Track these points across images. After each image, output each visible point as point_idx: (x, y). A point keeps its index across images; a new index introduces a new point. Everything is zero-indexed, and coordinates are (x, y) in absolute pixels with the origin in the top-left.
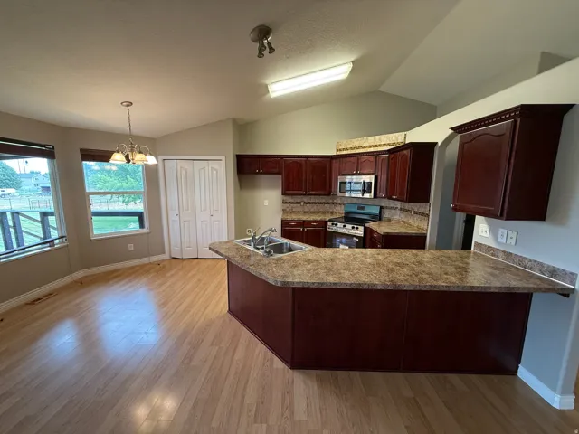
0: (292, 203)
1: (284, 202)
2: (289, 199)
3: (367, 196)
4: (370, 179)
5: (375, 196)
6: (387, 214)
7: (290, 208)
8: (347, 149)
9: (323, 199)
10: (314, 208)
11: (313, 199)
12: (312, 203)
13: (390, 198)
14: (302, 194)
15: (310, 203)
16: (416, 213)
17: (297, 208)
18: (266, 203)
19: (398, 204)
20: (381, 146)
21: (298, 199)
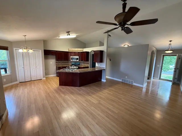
1: (56, 63)
2: (58, 62)
3: (77, 60)
4: (78, 57)
5: (79, 60)
6: (81, 64)
7: (58, 64)
8: (71, 50)
9: (66, 61)
10: (64, 64)
13: (82, 61)
14: (62, 60)
15: (63, 62)
16: (86, 63)
17: (60, 64)
18: (51, 63)
19: (82, 62)
21: (60, 61)
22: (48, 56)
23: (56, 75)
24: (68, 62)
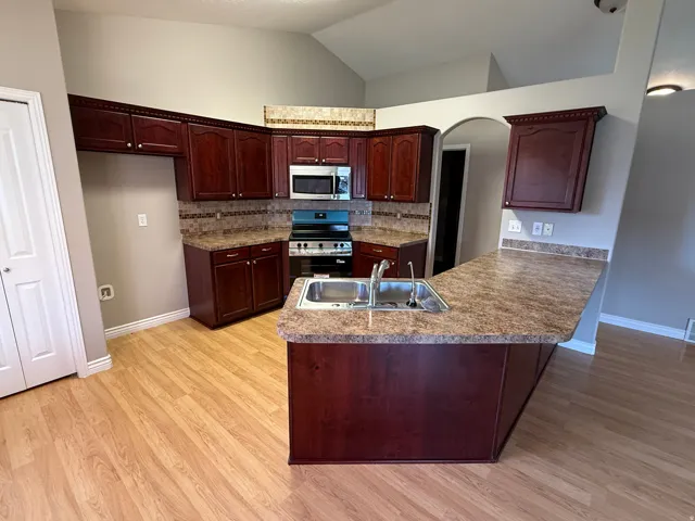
0: (200, 216)
1: (183, 216)
2: (193, 209)
7: (196, 225)
8: (285, 122)
9: (252, 205)
10: (240, 222)
11: (236, 206)
12: (235, 214)
14: (230, 198)
15: (231, 214)
16: (405, 216)
17: (209, 224)
18: (143, 220)
20: (341, 123)
21: (210, 207)
22: (111, 157)
23: (186, 312)
24: (266, 211)
